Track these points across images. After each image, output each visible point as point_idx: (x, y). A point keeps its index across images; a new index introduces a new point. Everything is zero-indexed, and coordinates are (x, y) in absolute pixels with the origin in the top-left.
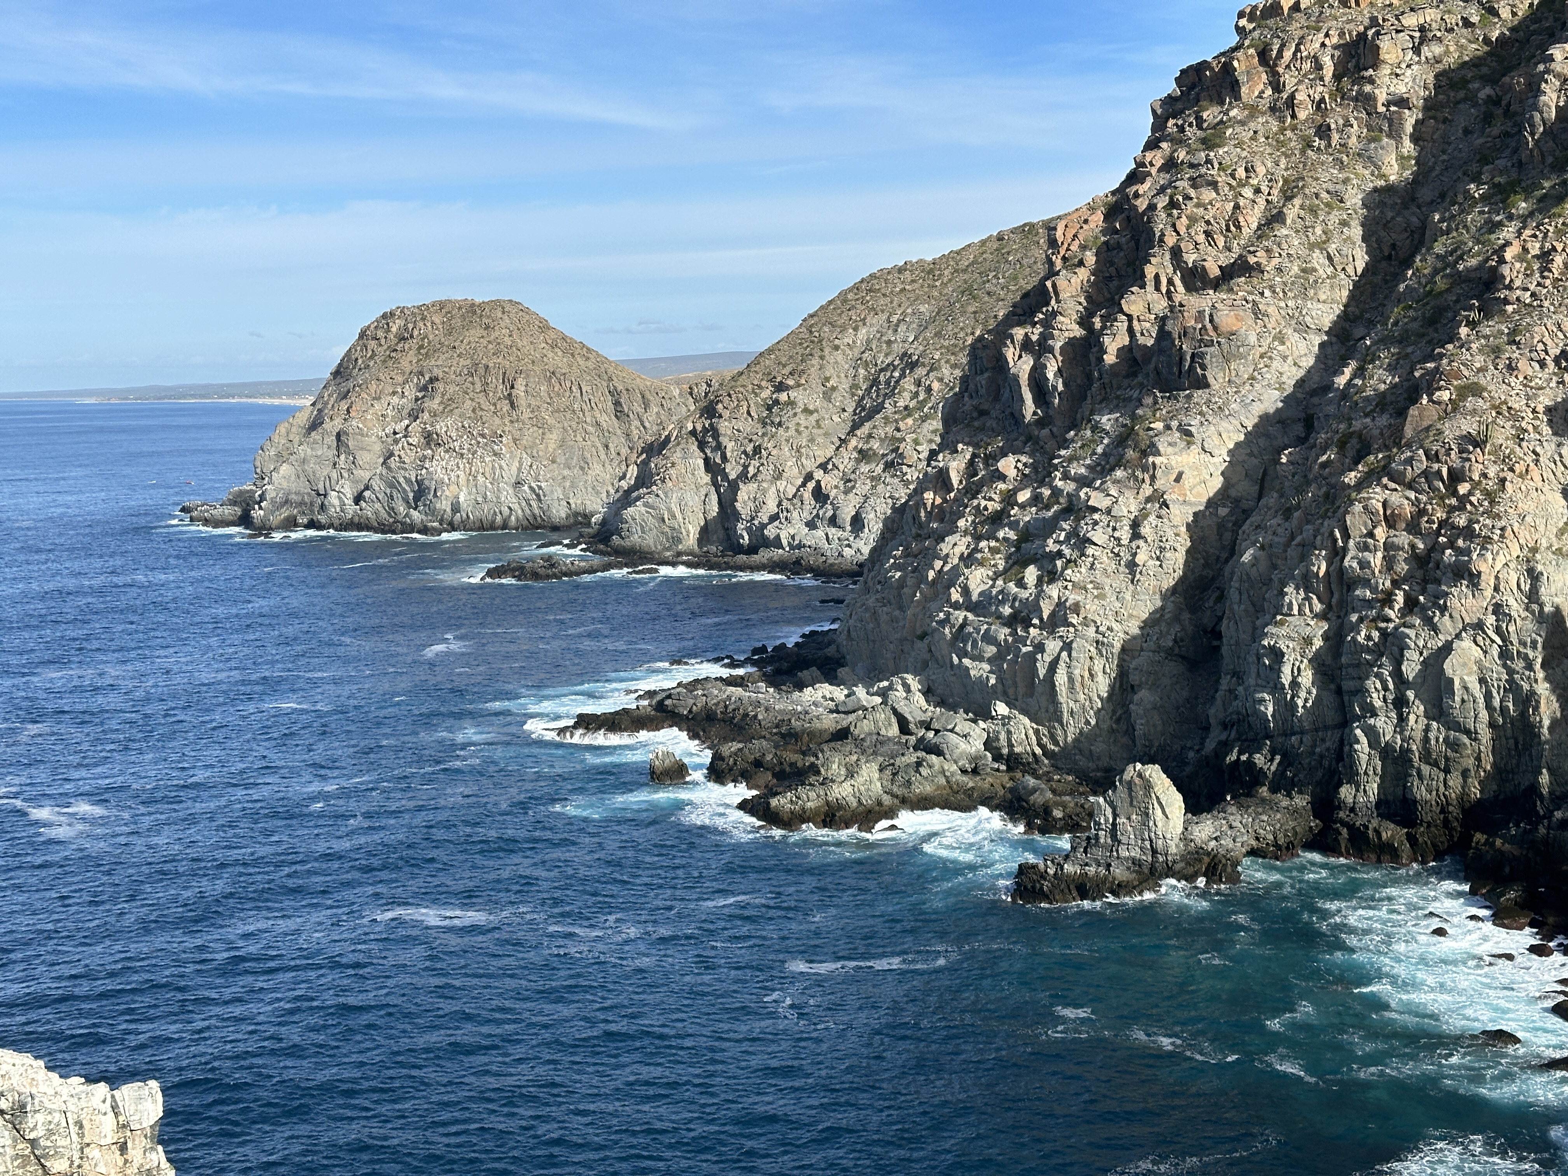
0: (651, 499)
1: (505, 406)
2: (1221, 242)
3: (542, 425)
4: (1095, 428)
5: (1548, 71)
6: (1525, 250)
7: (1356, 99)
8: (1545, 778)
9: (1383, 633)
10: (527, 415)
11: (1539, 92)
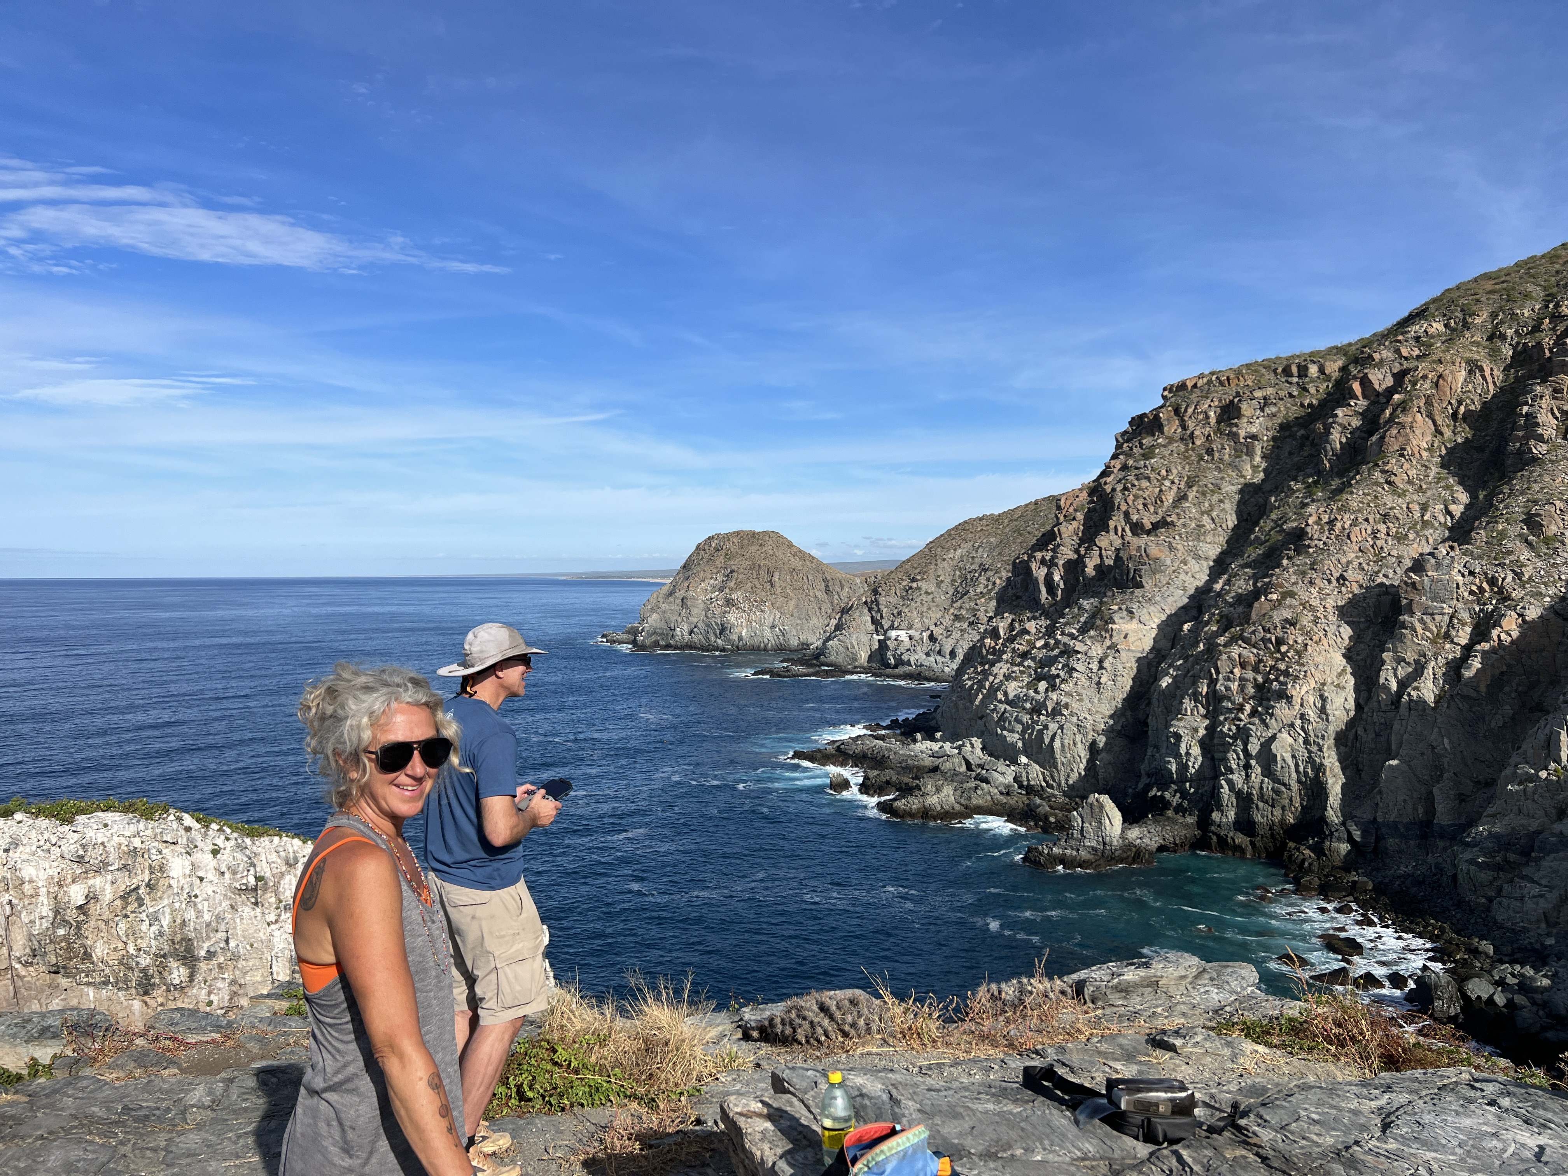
0: (842, 638)
1: (768, 586)
2: (1152, 509)
3: (787, 597)
5: (1334, 422)
6: (1320, 519)
7: (1228, 435)
9: (1238, 727)
10: (779, 591)
11: (1328, 433)
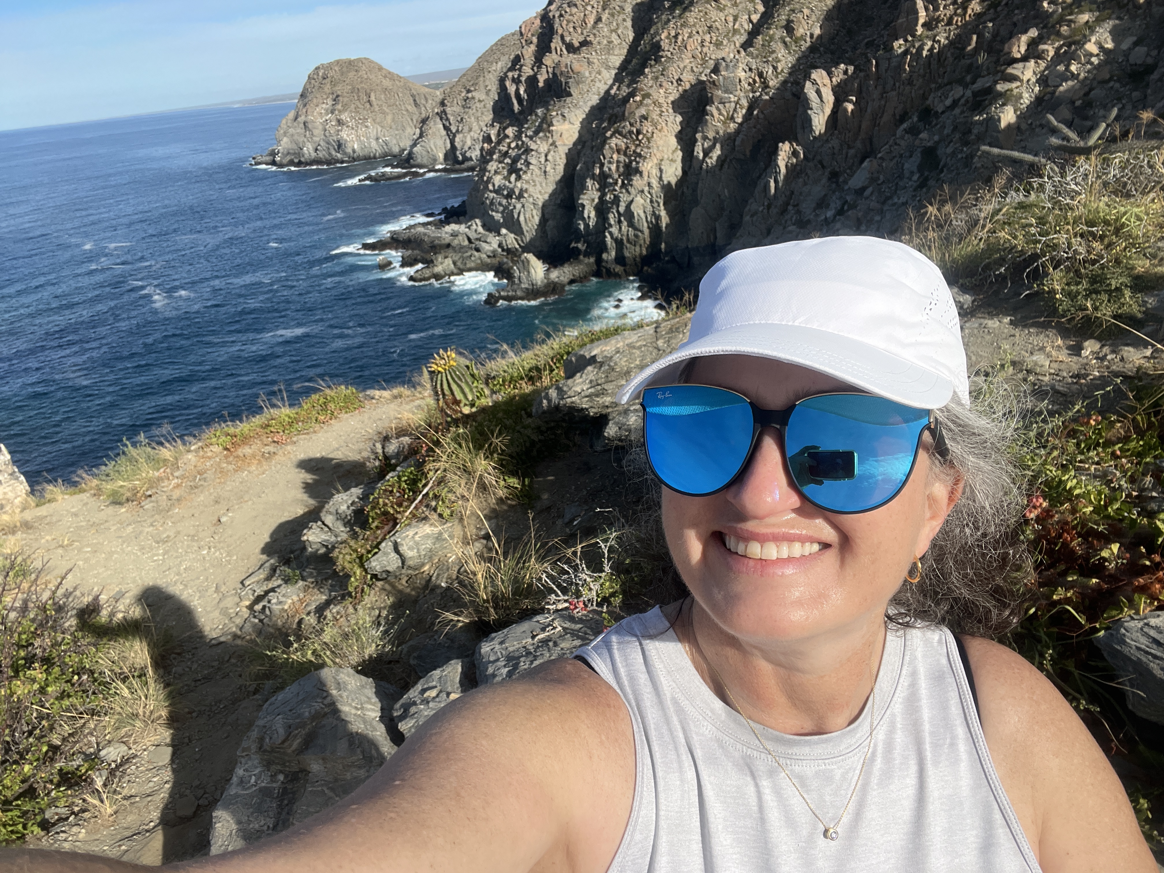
0: (423, 143)
1: (368, 105)
2: (579, 31)
3: (384, 113)
4: (536, 115)
8: (663, 246)
9: (614, 195)
10: (377, 108)
